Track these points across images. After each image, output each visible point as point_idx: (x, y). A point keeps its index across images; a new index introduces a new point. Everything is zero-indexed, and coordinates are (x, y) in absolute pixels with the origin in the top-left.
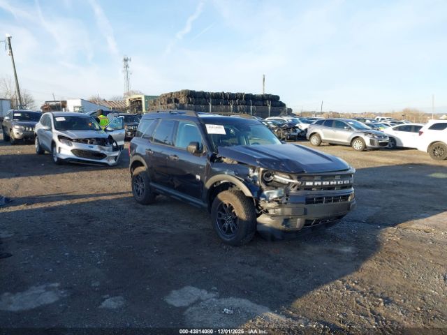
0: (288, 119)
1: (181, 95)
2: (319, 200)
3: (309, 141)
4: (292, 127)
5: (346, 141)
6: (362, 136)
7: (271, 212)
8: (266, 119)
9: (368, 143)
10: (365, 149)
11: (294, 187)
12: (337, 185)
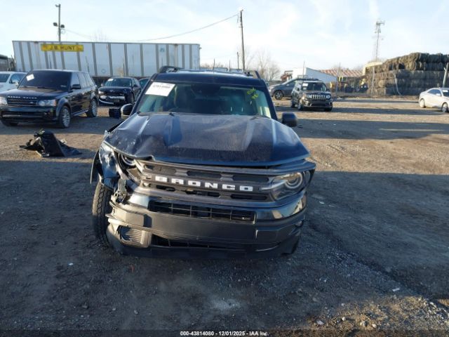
1: (409, 60)
2: (181, 209)
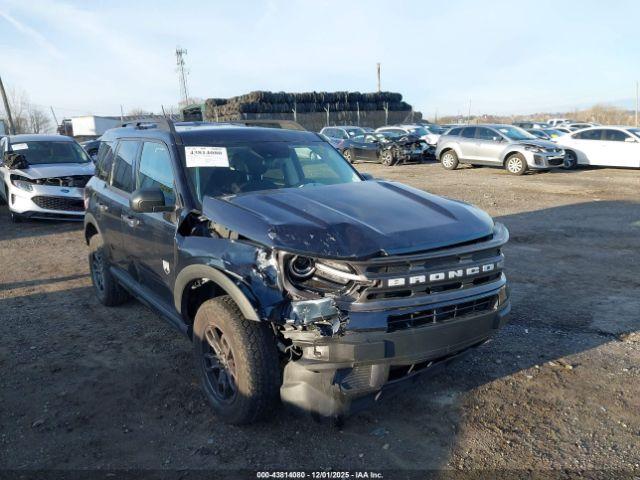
0: (408, 129)
2: (423, 318)
3: (439, 161)
4: (415, 141)
5: (497, 160)
6: (521, 150)
7: (309, 353)
8: (377, 131)
9: (531, 162)
10: (526, 171)
11: (360, 291)
12: (465, 276)
